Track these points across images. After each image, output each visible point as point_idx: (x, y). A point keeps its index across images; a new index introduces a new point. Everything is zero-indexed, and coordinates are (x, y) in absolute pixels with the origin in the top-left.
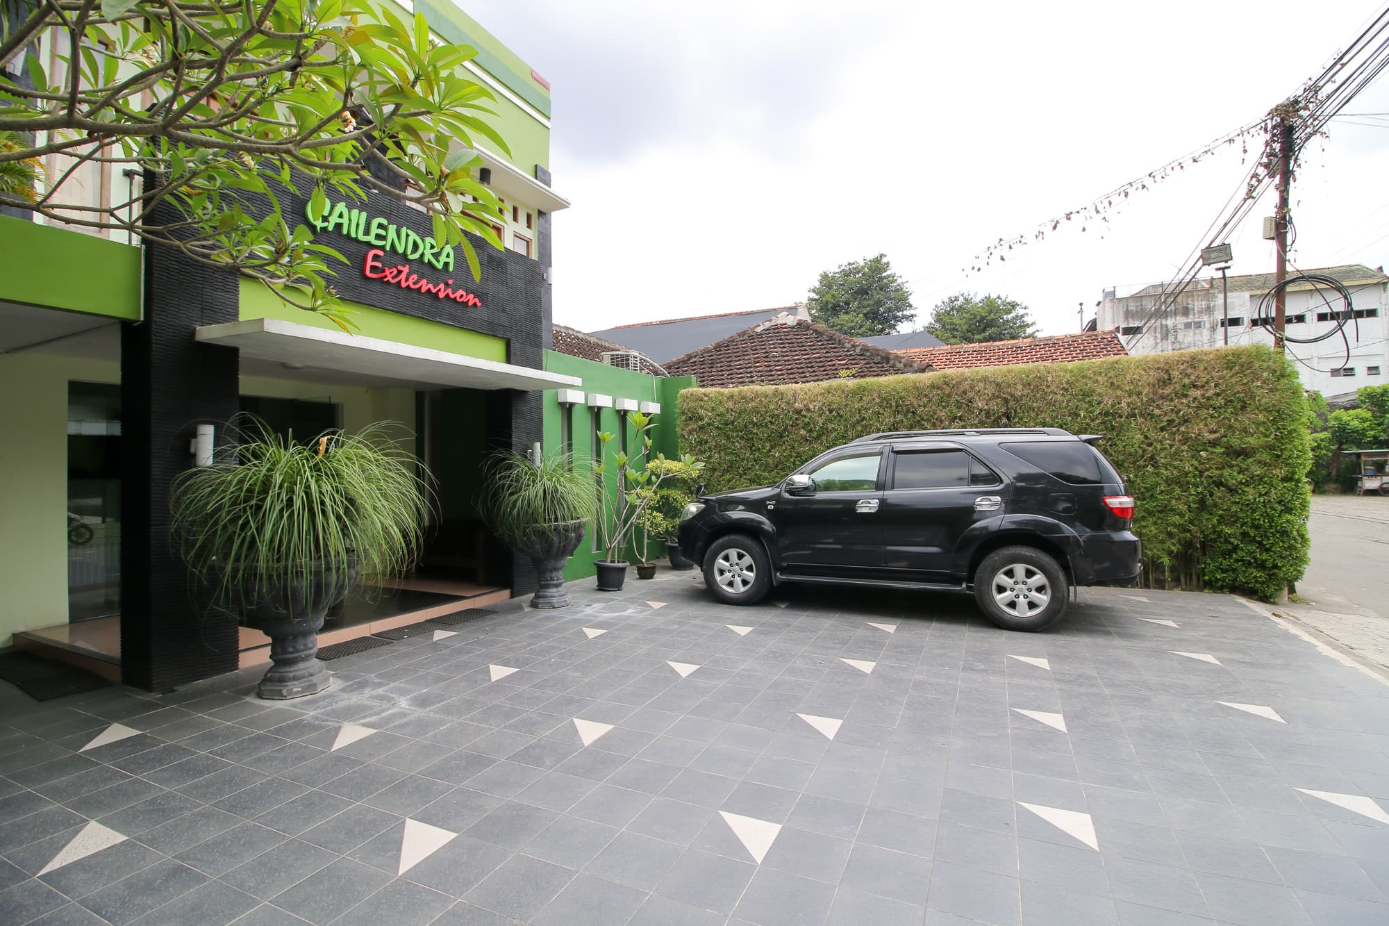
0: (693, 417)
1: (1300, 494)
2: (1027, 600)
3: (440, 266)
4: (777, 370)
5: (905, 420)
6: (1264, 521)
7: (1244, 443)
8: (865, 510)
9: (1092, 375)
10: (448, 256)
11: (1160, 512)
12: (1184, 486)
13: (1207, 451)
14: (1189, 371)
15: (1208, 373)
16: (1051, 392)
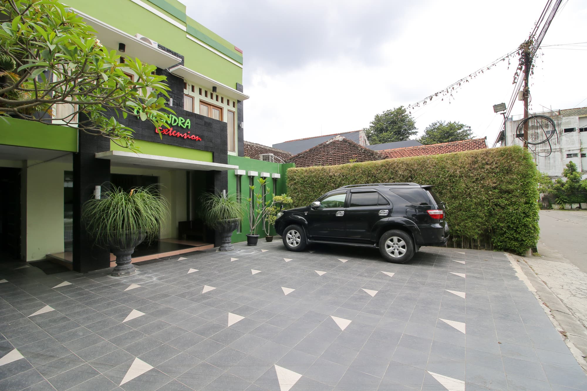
0: (293, 179)
1: (533, 209)
2: (398, 251)
3: (185, 127)
4: (330, 160)
5: (371, 180)
6: (517, 221)
7: (508, 188)
8: (339, 215)
9: (445, 160)
10: (188, 123)
11: (473, 217)
12: (483, 206)
13: (492, 191)
14: (485, 157)
15: (493, 158)
16: (429, 167)
